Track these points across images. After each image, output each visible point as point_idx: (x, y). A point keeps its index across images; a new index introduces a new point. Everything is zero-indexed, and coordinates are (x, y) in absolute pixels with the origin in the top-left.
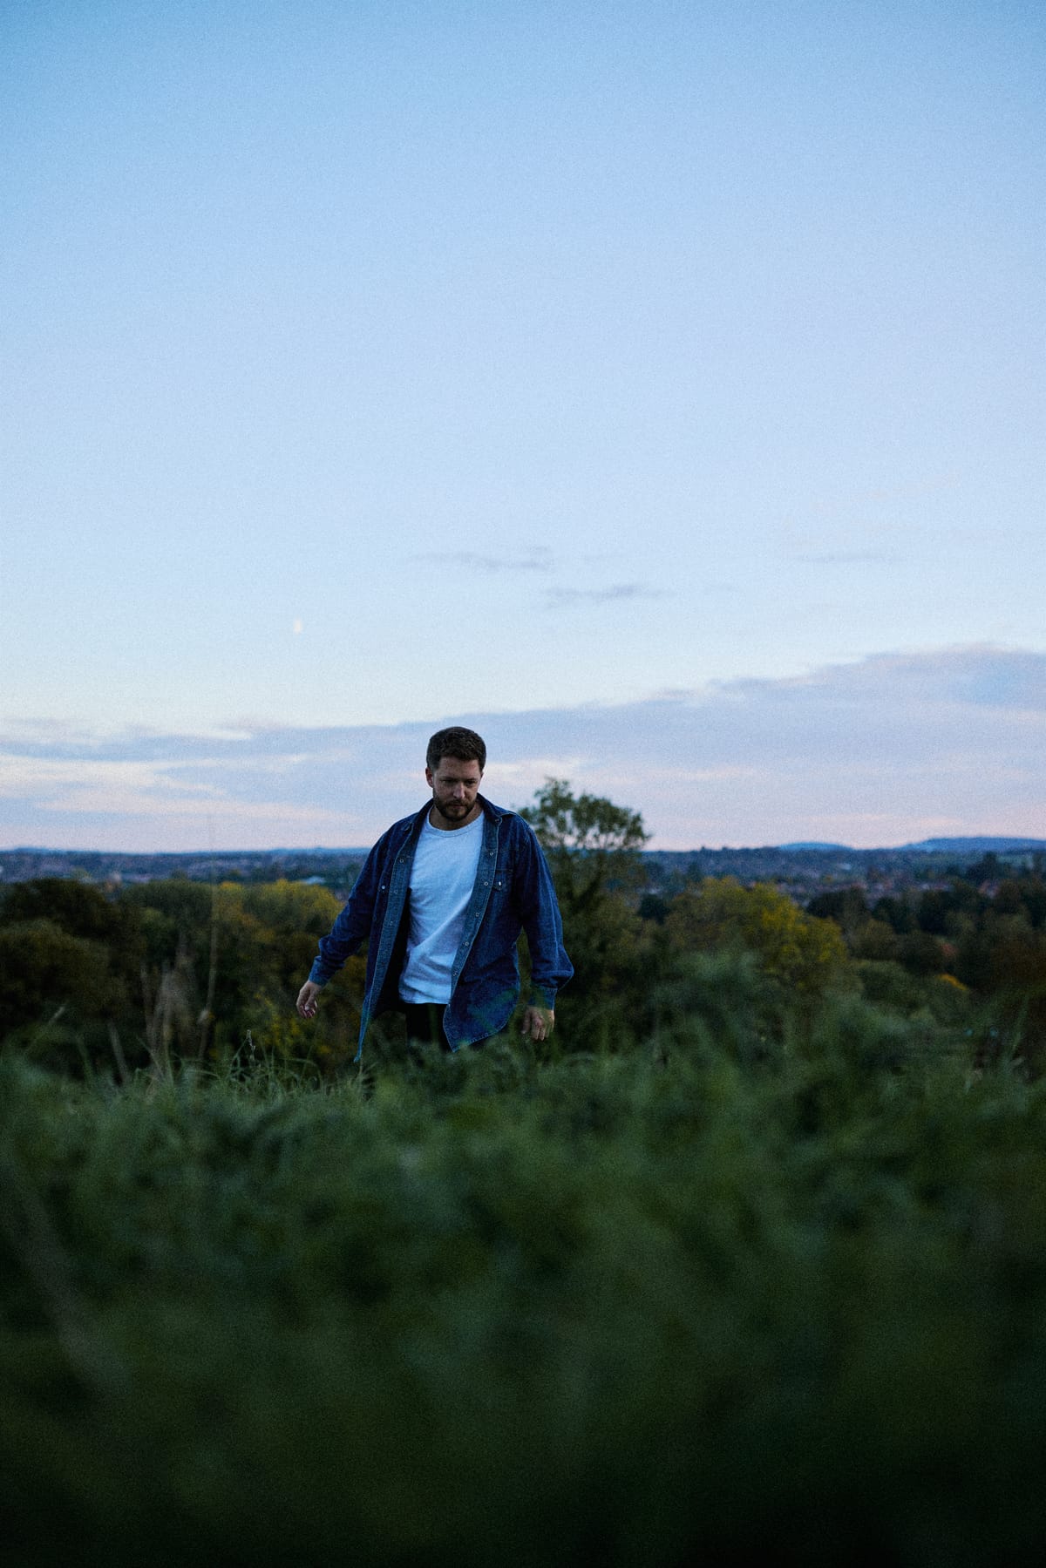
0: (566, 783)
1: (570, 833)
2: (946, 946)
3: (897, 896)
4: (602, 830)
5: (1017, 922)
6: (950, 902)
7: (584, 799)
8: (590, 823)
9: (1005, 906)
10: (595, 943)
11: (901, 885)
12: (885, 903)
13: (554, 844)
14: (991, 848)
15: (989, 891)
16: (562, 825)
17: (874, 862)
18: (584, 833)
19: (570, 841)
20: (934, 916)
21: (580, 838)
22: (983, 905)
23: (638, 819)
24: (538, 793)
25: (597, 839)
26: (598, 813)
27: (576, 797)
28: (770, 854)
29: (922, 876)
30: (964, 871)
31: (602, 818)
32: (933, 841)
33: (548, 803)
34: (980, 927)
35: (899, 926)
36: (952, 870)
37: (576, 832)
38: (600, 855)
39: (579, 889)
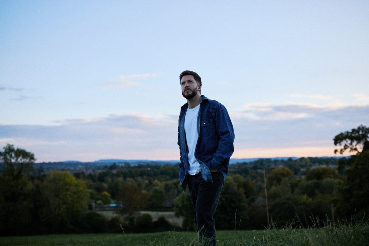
0: (13, 145)
1: (14, 158)
2: (105, 185)
3: (93, 174)
4: (23, 158)
5: (121, 179)
6: (105, 174)
7: (18, 150)
8: (19, 156)
9: (118, 175)
10: (19, 187)
11: (94, 171)
12: (90, 175)
13: (9, 161)
14: (114, 162)
15: (114, 172)
16: (11, 156)
17: (87, 165)
18: (18, 158)
19: (13, 161)
20: (102, 178)
21: (16, 160)
22: (113, 175)
23: (33, 155)
24: (4, 148)
25: (21, 160)
26: (21, 153)
27: (16, 149)
28: (61, 164)
29: (99, 168)
30: (108, 167)
31: (23, 155)
32: (101, 160)
33: (7, 151)
34: (113, 180)
35: (94, 181)
36: (106, 167)
37: (15, 158)
38: (22, 164)
39: (16, 173)
